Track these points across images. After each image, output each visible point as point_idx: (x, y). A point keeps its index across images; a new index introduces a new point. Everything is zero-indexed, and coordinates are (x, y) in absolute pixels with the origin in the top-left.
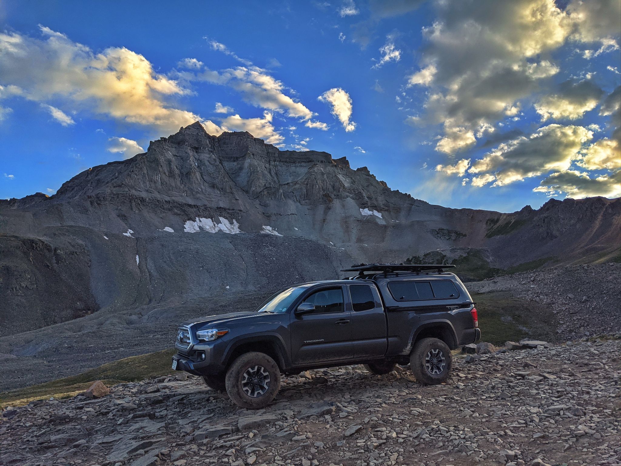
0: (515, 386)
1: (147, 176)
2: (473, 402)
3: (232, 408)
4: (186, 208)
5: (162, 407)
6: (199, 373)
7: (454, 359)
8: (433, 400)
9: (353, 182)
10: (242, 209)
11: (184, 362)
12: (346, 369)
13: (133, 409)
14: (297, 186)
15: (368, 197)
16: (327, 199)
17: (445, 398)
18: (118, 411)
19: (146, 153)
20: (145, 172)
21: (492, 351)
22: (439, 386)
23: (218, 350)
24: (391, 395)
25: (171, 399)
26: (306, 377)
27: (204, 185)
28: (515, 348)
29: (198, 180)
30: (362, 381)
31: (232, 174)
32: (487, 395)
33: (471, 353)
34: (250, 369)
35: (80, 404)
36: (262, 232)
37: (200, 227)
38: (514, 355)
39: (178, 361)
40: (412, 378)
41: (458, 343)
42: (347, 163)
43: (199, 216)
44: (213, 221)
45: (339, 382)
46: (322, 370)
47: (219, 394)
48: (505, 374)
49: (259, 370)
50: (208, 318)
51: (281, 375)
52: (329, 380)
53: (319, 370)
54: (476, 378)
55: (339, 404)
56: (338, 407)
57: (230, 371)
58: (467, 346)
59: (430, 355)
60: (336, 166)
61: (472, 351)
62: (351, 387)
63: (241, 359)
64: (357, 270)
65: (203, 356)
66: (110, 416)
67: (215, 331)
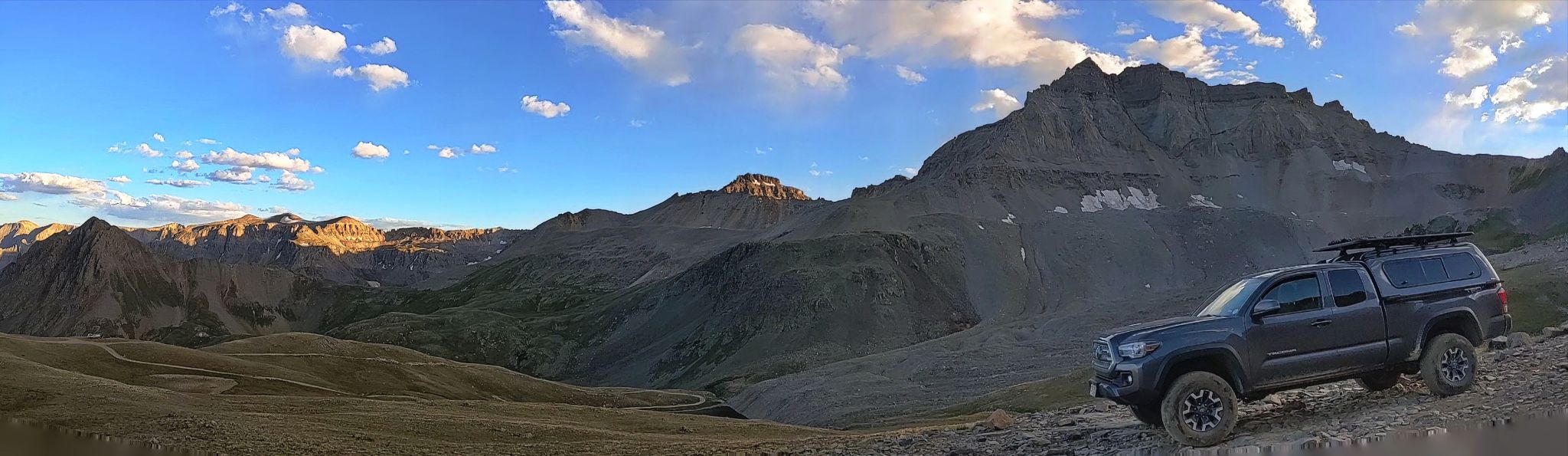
0: (1557, 381)
1: (1026, 139)
2: (1508, 409)
3: (1173, 447)
4: (1081, 178)
5: (1082, 445)
6: (1127, 401)
7: (1479, 359)
8: (1456, 414)
9: (1320, 124)
10: (1159, 173)
11: (1105, 386)
12: (1330, 388)
13: (1046, 445)
14: (1237, 135)
15: (1342, 144)
16: (1282, 150)
17: (1471, 409)
18: (1029, 446)
19: (1023, 109)
20: (1024, 135)
21: (1527, 343)
22: (1462, 395)
23: (1148, 371)
24: (1397, 415)
25: (1091, 435)
26: (1273, 403)
27: (1103, 144)
28: (1555, 334)
29: (1094, 138)
30: (1355, 401)
31: (1143, 124)
32: (1525, 397)
33: (1501, 349)
34: (1193, 395)
35: (981, 435)
36: (1191, 205)
37: (1102, 203)
38: (1554, 343)
39: (1097, 385)
40: (1424, 391)
41: (1483, 336)
42: (1309, 96)
43: (1100, 188)
44: (1120, 194)
45: (1322, 405)
46: (1296, 391)
47: (1153, 430)
48: (1545, 369)
49: (1206, 395)
50: (1132, 327)
51: (1239, 401)
52: (1306, 404)
53: (1291, 391)
54: (1508, 379)
55: (1324, 434)
56: (1324, 437)
57: (1167, 399)
58: (1494, 340)
59: (1447, 357)
60: (1292, 102)
61: (1502, 345)
62: (1340, 411)
63: (1180, 382)
64: (1336, 249)
65: (1130, 379)
66: (1020, 450)
67: (1142, 345)
